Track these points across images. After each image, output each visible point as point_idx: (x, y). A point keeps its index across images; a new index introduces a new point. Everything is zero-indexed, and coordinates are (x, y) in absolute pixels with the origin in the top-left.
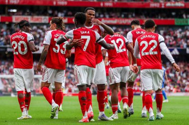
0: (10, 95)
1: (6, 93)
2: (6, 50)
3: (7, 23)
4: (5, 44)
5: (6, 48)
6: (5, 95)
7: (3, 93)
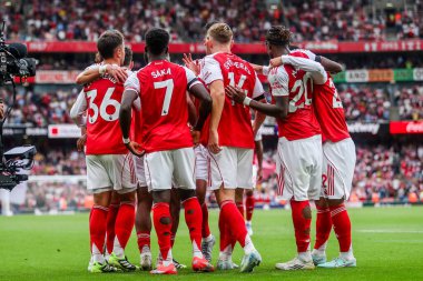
0: (32, 212)
1: (26, 209)
2: (25, 133)
3: (26, 84)
4: (23, 122)
5: (24, 129)
6: (24, 212)
7: (22, 209)
